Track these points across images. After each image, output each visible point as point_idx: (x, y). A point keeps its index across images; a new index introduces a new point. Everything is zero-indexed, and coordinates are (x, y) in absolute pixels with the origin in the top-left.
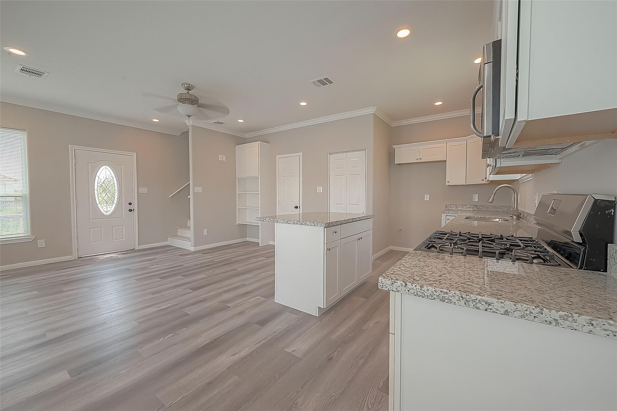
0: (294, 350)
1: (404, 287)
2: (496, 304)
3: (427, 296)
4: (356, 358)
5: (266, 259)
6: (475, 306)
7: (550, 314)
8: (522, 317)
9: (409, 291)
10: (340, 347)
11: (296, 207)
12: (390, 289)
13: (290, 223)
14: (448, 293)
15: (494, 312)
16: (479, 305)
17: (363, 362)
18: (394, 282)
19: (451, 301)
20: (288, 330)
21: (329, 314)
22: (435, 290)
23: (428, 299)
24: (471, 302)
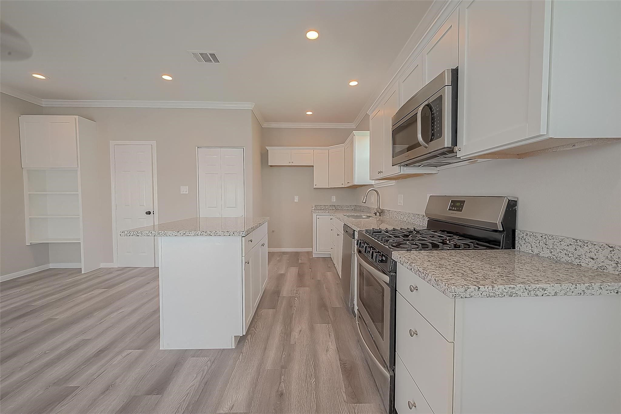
0: (231, 405)
1: (477, 291)
2: (549, 288)
3: (498, 295)
4: (306, 380)
5: (106, 291)
6: (535, 294)
7: (581, 287)
8: (565, 294)
9: (481, 294)
10: (282, 375)
11: (149, 213)
12: (463, 296)
13: (189, 235)
14: (515, 288)
15: (548, 295)
16: (538, 292)
17: (315, 381)
18: (467, 289)
19: (517, 295)
20: (206, 383)
21: (247, 340)
22: (504, 287)
23: (499, 298)
24: (532, 291)
